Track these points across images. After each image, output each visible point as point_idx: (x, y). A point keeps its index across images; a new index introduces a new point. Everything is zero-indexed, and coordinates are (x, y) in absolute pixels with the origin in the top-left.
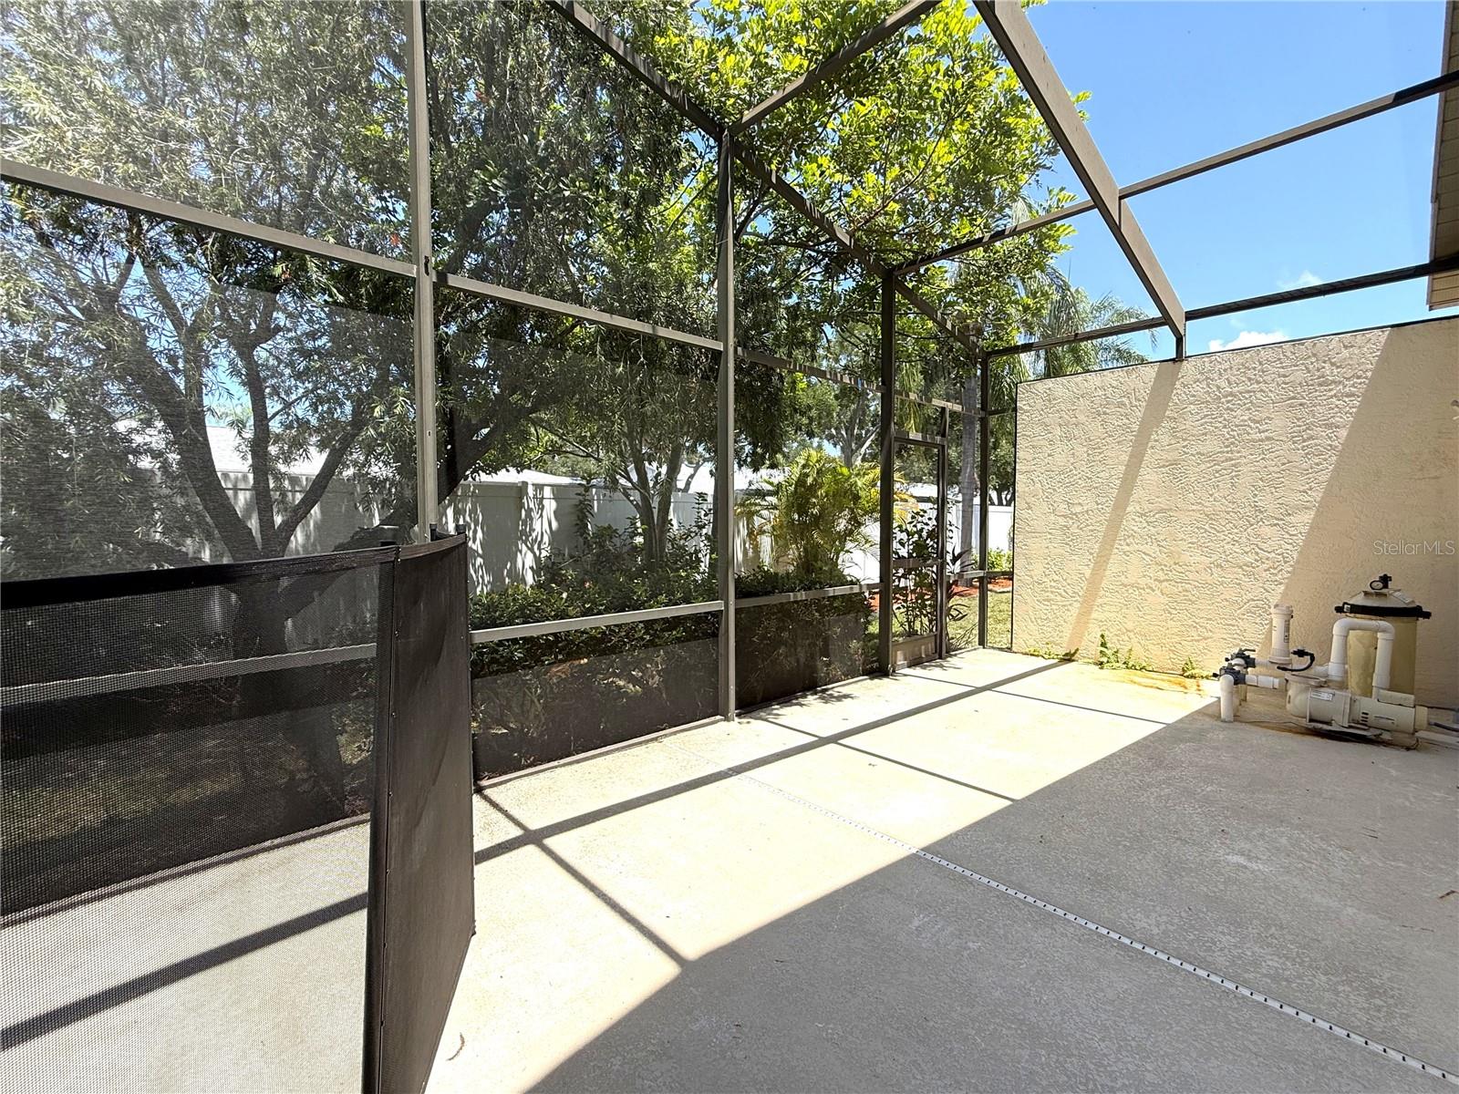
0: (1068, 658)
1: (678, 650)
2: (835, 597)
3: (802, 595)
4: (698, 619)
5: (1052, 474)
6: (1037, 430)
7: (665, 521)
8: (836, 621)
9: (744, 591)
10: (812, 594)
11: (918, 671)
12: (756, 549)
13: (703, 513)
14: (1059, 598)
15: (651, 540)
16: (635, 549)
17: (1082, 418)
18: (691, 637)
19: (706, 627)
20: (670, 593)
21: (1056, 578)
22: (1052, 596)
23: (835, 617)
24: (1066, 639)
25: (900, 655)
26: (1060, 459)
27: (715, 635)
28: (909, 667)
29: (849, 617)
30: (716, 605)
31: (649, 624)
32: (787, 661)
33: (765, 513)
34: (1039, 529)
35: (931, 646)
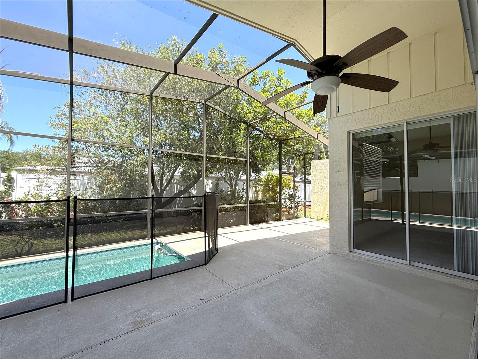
0: (322, 219)
1: (238, 212)
2: (269, 205)
3: (262, 204)
4: (243, 207)
5: (318, 180)
6: (315, 171)
7: (236, 188)
8: (269, 209)
9: (250, 202)
10: (264, 204)
11: (288, 221)
12: (257, 195)
13: (244, 186)
14: (320, 207)
15: (232, 192)
16: (229, 195)
17: (323, 169)
18: (241, 210)
19: (244, 209)
20: (237, 202)
21: (319, 202)
22: (318, 206)
23: (269, 208)
24: (321, 215)
25: (284, 217)
26: (319, 177)
27: (245, 210)
28: (286, 220)
29: (272, 209)
30: (246, 205)
31: (234, 207)
32: (259, 216)
33: (259, 186)
34: (316, 192)
35: (292, 216)
